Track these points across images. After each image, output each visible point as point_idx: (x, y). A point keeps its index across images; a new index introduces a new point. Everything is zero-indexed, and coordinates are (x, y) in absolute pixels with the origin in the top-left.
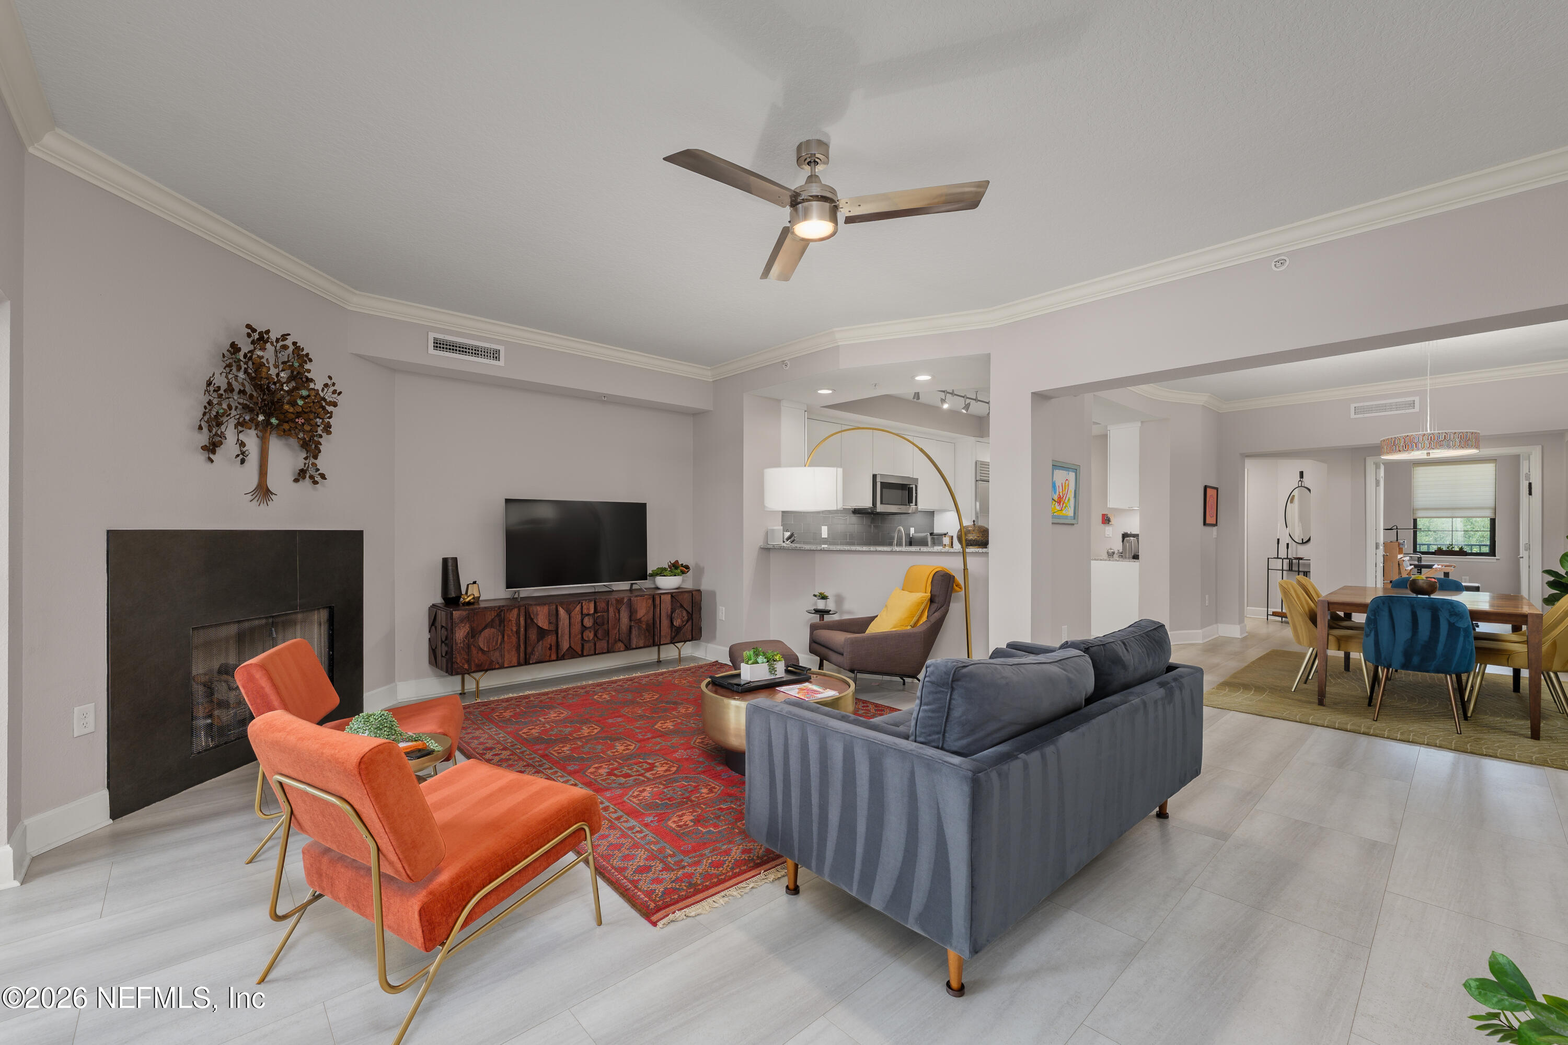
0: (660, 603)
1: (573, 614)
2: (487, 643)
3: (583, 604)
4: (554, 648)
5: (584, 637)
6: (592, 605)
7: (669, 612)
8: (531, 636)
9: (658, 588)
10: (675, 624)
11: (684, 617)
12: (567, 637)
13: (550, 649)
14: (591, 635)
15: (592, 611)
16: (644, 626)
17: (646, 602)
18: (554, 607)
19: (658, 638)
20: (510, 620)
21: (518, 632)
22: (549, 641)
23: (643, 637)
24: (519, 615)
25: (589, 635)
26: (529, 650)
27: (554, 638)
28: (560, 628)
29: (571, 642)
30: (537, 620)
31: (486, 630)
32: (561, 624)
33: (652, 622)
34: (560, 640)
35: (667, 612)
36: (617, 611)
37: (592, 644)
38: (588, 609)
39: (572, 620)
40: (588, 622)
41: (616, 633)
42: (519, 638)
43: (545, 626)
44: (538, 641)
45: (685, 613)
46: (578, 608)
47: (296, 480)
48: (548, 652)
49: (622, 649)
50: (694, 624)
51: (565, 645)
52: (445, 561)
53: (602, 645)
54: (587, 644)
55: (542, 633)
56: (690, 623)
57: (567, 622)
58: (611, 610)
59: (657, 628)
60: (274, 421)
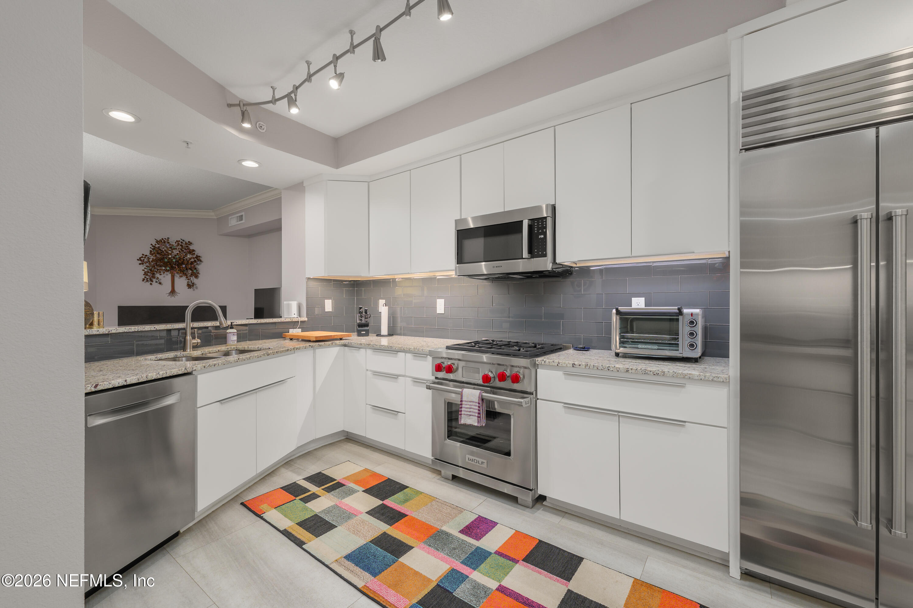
47: (188, 288)
60: (168, 268)
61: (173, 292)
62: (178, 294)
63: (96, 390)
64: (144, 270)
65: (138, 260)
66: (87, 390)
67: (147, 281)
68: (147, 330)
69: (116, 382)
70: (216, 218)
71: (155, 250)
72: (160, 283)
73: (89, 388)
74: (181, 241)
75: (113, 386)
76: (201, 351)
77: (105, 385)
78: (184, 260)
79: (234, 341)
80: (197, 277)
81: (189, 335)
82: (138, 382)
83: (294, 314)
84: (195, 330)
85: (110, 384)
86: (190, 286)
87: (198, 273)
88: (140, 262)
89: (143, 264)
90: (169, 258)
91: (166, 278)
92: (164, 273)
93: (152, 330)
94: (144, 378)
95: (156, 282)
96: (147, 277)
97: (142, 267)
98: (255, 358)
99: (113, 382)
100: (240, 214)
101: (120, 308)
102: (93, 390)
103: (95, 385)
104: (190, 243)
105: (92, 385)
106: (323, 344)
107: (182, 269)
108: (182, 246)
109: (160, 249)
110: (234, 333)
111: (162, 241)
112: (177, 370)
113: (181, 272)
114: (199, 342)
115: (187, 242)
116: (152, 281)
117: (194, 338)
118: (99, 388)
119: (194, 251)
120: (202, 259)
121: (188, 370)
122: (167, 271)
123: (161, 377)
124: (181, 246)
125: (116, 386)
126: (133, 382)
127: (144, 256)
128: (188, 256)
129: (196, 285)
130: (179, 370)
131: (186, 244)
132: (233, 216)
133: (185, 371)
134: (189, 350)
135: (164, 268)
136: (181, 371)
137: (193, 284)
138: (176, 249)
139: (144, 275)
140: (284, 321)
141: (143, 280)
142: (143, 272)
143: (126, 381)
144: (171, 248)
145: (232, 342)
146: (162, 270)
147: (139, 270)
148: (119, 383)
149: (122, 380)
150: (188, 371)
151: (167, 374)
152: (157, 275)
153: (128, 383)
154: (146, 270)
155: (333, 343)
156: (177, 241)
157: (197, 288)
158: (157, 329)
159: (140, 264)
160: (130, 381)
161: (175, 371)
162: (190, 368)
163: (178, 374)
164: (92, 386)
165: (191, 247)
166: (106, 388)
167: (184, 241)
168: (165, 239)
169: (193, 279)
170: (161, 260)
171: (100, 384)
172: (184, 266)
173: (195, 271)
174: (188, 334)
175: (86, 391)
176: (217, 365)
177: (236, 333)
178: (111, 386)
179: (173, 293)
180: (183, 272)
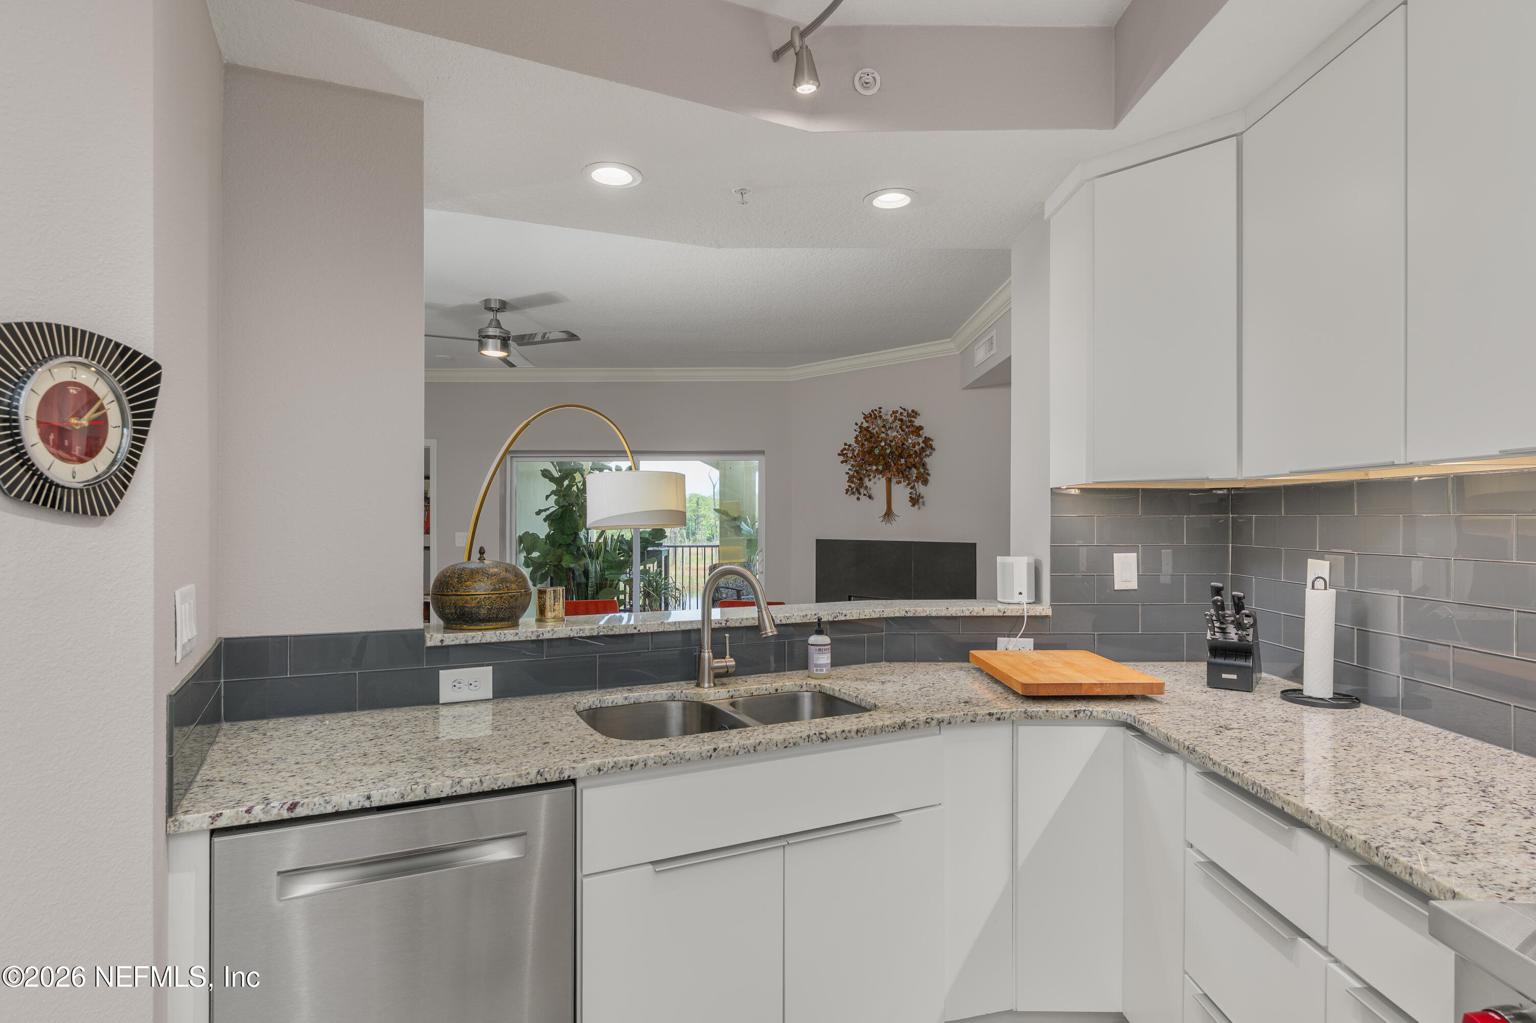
47: (911, 506)
60: (881, 468)
61: (889, 514)
62: (896, 518)
63: (293, 815)
64: (847, 473)
65: (839, 455)
66: (271, 815)
67: (853, 493)
68: (617, 633)
69: (342, 799)
70: (958, 353)
71: (866, 435)
72: (870, 497)
73: (275, 811)
74: (900, 410)
75: (336, 808)
76: (727, 690)
77: (315, 805)
78: (904, 448)
79: (825, 665)
80: (925, 482)
81: (708, 646)
82: (401, 801)
83: (1020, 593)
84: (727, 635)
85: (328, 803)
86: (915, 500)
87: (928, 474)
88: (842, 458)
89: (846, 461)
90: (882, 447)
91: (877, 485)
92: (875, 477)
93: (629, 632)
94: (417, 792)
95: (865, 495)
96: (853, 485)
97: (846, 467)
98: (775, 748)
99: (335, 799)
100: (989, 337)
101: (819, 542)
102: (286, 815)
103: (291, 805)
104: (915, 414)
105: (284, 804)
106: (1040, 714)
107: (899, 467)
108: (901, 420)
109: (870, 432)
110: (825, 645)
111: (871, 416)
112: (513, 776)
113: (899, 474)
114: (731, 667)
115: (910, 412)
116: (860, 494)
117: (719, 654)
118: (300, 812)
119: (920, 428)
120: (934, 444)
121: (547, 776)
122: (881, 472)
123: (466, 792)
124: (899, 422)
125: (343, 810)
126: (388, 801)
127: (847, 447)
128: (910, 441)
129: (922, 498)
130: (520, 776)
131: (909, 415)
132: (980, 344)
133: (539, 777)
134: (706, 685)
135: (874, 468)
136: (524, 778)
137: (919, 496)
138: (892, 428)
139: (848, 482)
140: (979, 615)
141: (847, 491)
142: (847, 477)
143: (369, 798)
144: (884, 426)
145: (817, 670)
146: (871, 470)
147: (841, 472)
148: (350, 803)
149: (358, 796)
150: (546, 779)
151: (485, 784)
152: (866, 482)
153: (375, 803)
154: (851, 473)
155: (1079, 712)
156: (894, 412)
157: (923, 503)
158: (641, 631)
159: (842, 462)
160: (380, 798)
161: (506, 778)
162: (552, 772)
163: (516, 786)
164: (282, 807)
165: (917, 422)
166: (318, 813)
167: (904, 410)
168: (876, 410)
169: (920, 488)
170: (870, 451)
171: (302, 802)
172: (903, 461)
173: (922, 470)
174: (706, 648)
175: (268, 817)
176: (641, 765)
177: (830, 646)
178: (329, 809)
179: (888, 516)
180: (903, 473)
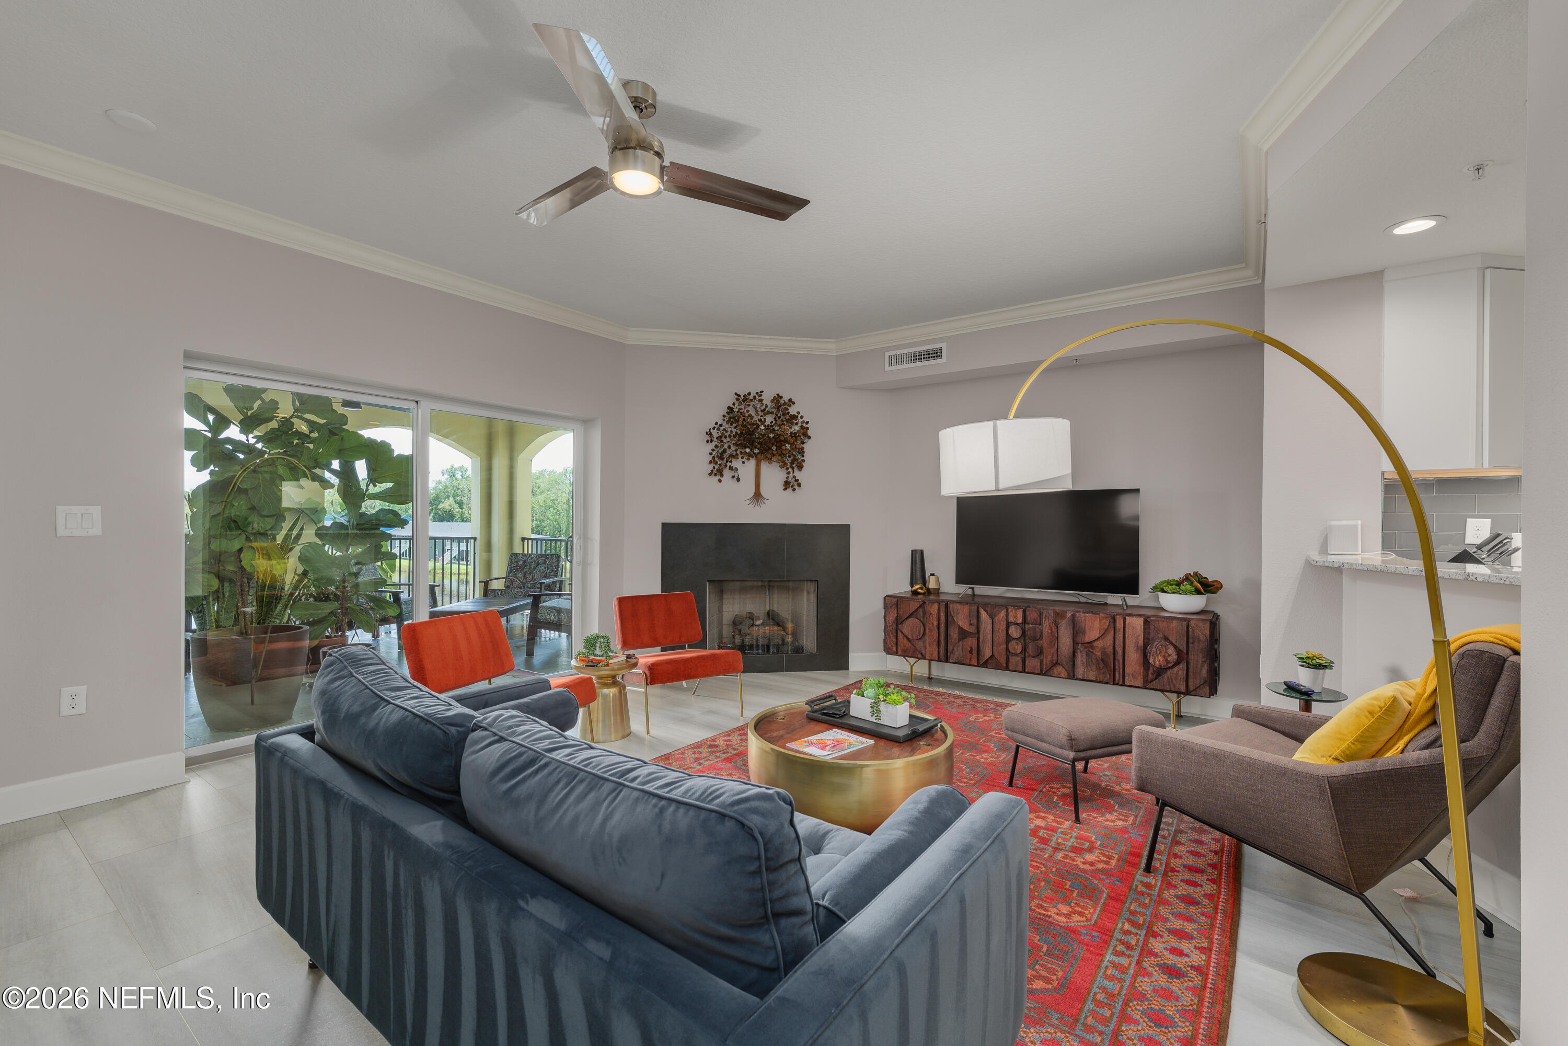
0: (1124, 628)
1: (996, 619)
2: (911, 631)
3: (1009, 610)
4: (974, 652)
5: (1010, 649)
6: (1020, 614)
7: (1141, 643)
8: (952, 634)
9: (1162, 609)
10: (1151, 661)
11: (1169, 655)
12: (989, 643)
13: (971, 652)
14: (1019, 649)
15: (1020, 620)
16: (1099, 654)
17: (1100, 623)
18: (976, 608)
19: (1119, 674)
20: (931, 614)
21: (939, 627)
22: (970, 643)
23: (1094, 667)
24: (939, 610)
25: (1016, 647)
26: (950, 648)
27: (975, 641)
28: (981, 632)
29: (995, 650)
30: (958, 619)
31: (910, 619)
32: (982, 628)
33: (1112, 651)
34: (981, 645)
35: (1138, 643)
36: (1054, 627)
37: (1019, 659)
38: (1015, 617)
39: (996, 626)
40: (1015, 632)
41: (1053, 653)
42: (939, 633)
43: (966, 627)
44: (959, 641)
45: (1171, 650)
46: (1003, 613)
47: (785, 489)
48: (969, 655)
49: (1063, 675)
50: (1191, 669)
51: (987, 653)
52: (914, 552)
53: (1032, 663)
54: (1014, 658)
55: (963, 634)
56: (1182, 666)
57: (990, 627)
58: (1046, 624)
59: (1119, 661)
60: (756, 451)
61: (758, 496)
62: (766, 501)
64: (710, 454)
65: (704, 434)
67: (715, 474)
70: (836, 354)
71: (732, 415)
72: (736, 479)
74: (777, 398)
80: (800, 467)
86: (789, 484)
87: (803, 460)
88: (707, 438)
89: (710, 442)
90: (763, 431)
91: (746, 468)
92: (743, 459)
95: (730, 476)
96: (715, 467)
97: (709, 448)
100: (929, 346)
101: (665, 525)
104: (791, 402)
107: (783, 451)
111: (746, 398)
113: (773, 459)
115: (787, 401)
116: (724, 475)
119: (797, 417)
120: (810, 433)
122: (750, 456)
124: (777, 409)
127: (714, 426)
129: (799, 482)
131: (785, 403)
132: (899, 352)
137: (795, 481)
139: (709, 462)
141: (708, 472)
142: (710, 458)
144: (763, 410)
147: (703, 452)
152: (732, 463)
154: (715, 453)
156: (772, 398)
157: (799, 487)
159: (706, 442)
165: (792, 410)
167: (781, 398)
168: (755, 394)
169: (794, 472)
172: (788, 446)
173: (798, 457)
179: (756, 500)
180: (776, 458)
